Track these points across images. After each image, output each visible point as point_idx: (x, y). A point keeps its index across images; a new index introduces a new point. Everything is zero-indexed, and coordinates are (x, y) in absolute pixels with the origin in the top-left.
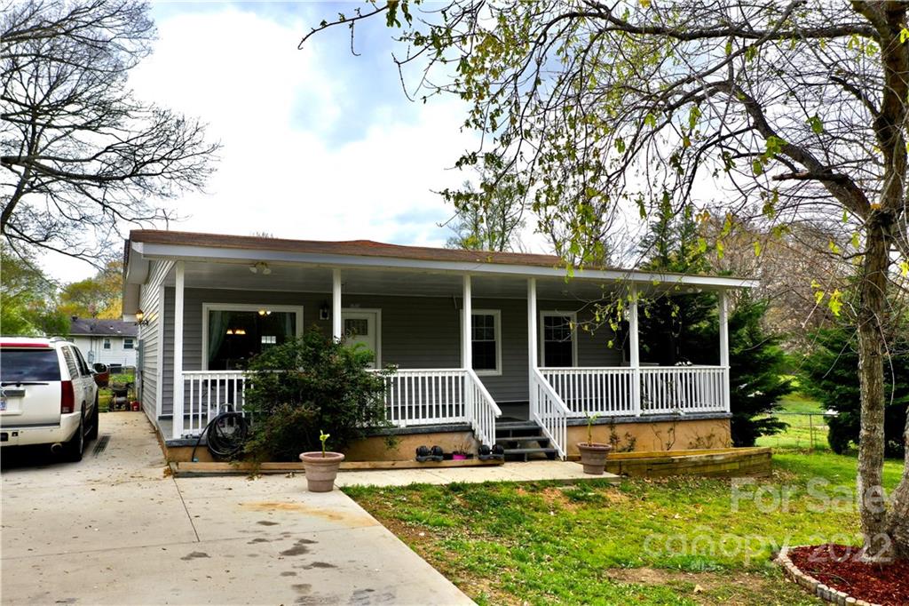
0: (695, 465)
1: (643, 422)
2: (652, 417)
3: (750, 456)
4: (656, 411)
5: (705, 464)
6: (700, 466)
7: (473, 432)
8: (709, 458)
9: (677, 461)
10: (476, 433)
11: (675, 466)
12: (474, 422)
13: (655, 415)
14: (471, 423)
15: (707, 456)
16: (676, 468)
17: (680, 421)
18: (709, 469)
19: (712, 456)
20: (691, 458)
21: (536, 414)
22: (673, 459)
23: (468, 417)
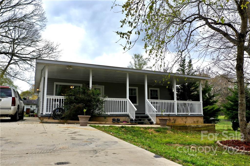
0: (193, 128)
1: (178, 116)
2: (180, 115)
3: (209, 126)
4: (182, 113)
5: (196, 128)
6: (194, 128)
7: (129, 116)
8: (197, 126)
9: (188, 126)
10: (130, 117)
11: (187, 127)
12: (129, 114)
13: (181, 114)
14: (128, 114)
15: (196, 125)
16: (188, 128)
17: (189, 116)
18: (197, 129)
19: (198, 125)
20: (192, 126)
21: (147, 112)
22: (187, 126)
23: (128, 113)
